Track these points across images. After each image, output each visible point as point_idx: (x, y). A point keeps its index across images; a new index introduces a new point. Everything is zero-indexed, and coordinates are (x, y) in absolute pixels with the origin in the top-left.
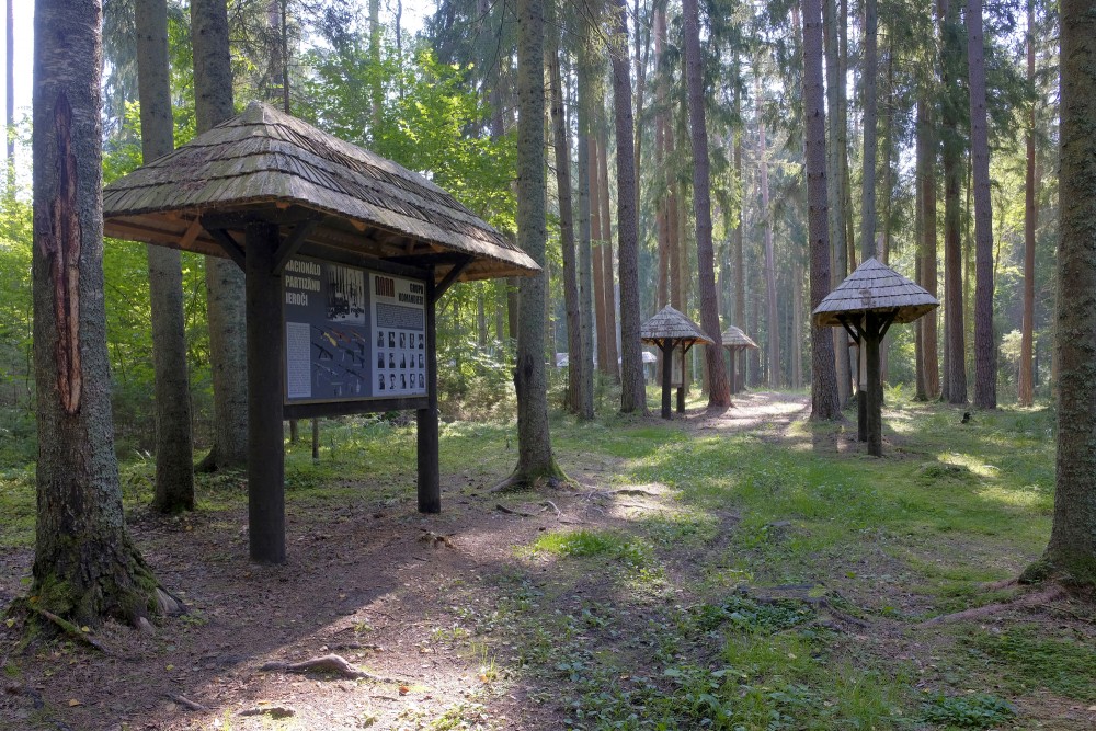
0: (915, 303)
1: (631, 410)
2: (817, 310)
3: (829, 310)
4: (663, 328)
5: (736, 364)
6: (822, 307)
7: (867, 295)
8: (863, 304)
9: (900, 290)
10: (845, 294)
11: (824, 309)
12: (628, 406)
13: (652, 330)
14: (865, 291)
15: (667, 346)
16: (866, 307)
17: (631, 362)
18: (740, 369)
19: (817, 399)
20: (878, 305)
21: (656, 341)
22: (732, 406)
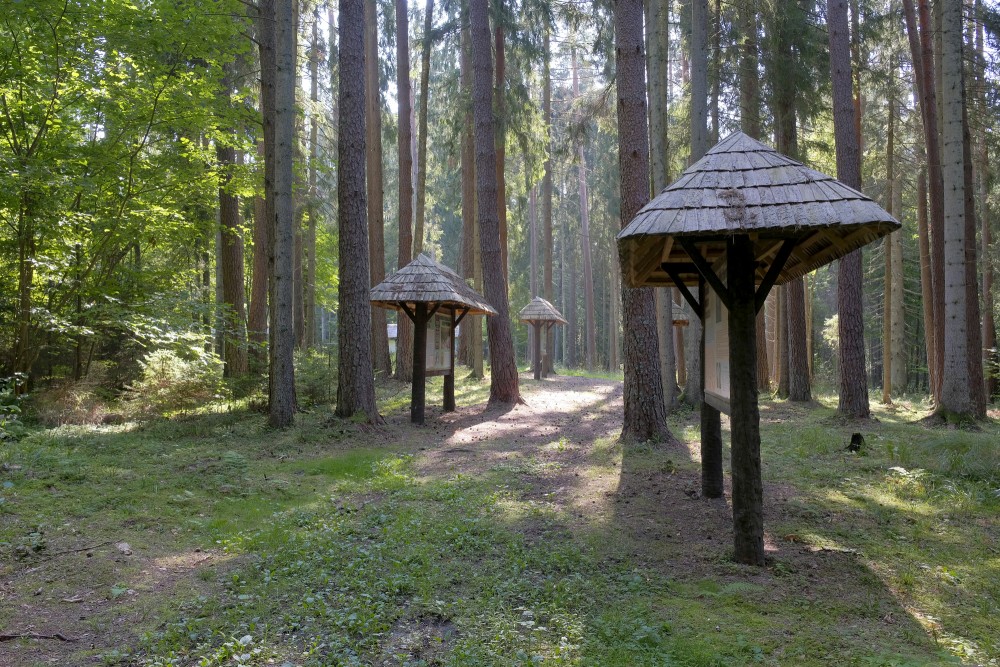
0: (847, 220)
1: (349, 414)
2: (629, 231)
3: (654, 230)
4: (410, 287)
5: (543, 342)
6: (640, 225)
7: (735, 201)
8: (730, 219)
9: (808, 193)
10: (687, 199)
11: (642, 230)
12: (345, 408)
13: (394, 290)
14: (729, 193)
15: (420, 314)
16: (736, 225)
17: (351, 336)
18: (548, 348)
19: (632, 406)
20: (761, 223)
21: (403, 304)
22: (521, 402)
